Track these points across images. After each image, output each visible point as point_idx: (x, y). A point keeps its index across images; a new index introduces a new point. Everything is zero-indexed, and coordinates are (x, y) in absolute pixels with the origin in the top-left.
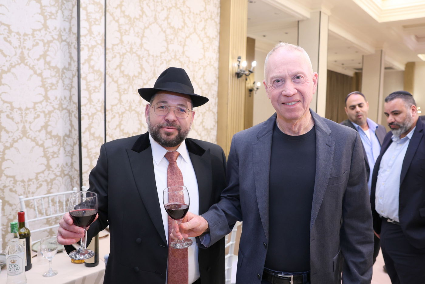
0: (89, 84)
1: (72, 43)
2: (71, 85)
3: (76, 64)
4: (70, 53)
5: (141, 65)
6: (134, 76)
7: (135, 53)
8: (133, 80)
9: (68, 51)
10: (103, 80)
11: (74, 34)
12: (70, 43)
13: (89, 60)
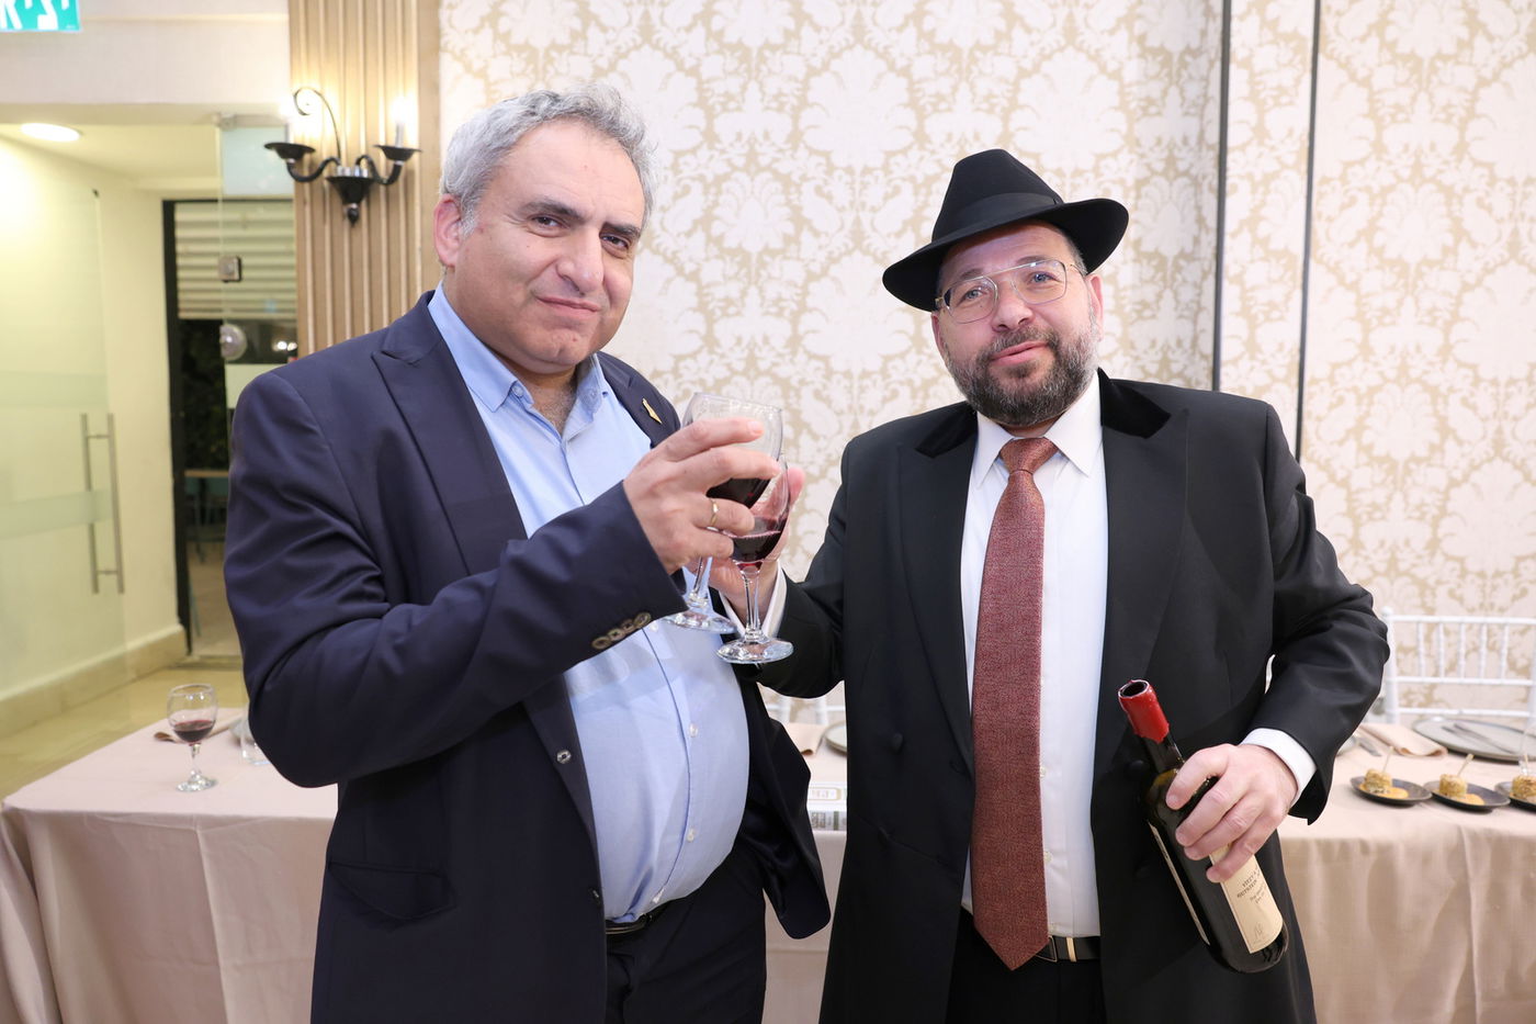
0: (1249, 294)
1: (1204, 177)
2: (1198, 303)
3: (1212, 237)
4: (1199, 208)
5: (1457, 221)
6: (1428, 262)
7: (1433, 180)
8: (1420, 275)
9: (1192, 202)
10: (1299, 281)
11: (1210, 147)
12: (1200, 179)
13: (1252, 222)
